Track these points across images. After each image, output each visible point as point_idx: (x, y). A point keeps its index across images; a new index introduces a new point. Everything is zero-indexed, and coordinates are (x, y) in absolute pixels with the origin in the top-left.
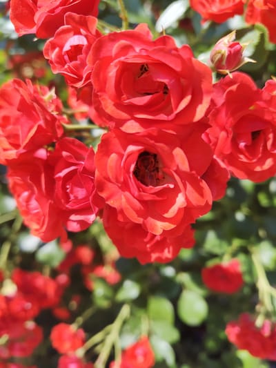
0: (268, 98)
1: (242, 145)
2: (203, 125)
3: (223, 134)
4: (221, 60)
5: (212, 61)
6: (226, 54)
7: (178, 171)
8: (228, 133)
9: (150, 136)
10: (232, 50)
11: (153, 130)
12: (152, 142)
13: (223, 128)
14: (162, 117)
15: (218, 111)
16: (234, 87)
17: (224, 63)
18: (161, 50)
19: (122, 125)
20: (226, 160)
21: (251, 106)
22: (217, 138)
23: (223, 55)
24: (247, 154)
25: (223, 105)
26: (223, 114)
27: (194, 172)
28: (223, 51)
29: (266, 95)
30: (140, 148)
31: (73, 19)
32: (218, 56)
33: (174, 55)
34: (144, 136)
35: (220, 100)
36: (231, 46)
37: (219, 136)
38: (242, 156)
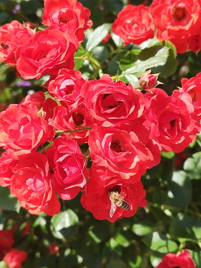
0: (175, 101)
1: (166, 130)
2: (142, 119)
3: (153, 125)
4: (145, 85)
5: (141, 85)
6: (148, 81)
7: (133, 143)
8: (155, 123)
9: (117, 127)
10: (151, 79)
11: (119, 124)
12: (119, 130)
13: (153, 121)
14: (123, 117)
15: (148, 111)
16: (154, 97)
17: (147, 86)
18: (119, 88)
19: (102, 124)
20: (157, 140)
21: (167, 106)
22: (150, 128)
23: (146, 82)
24: (169, 135)
25: (150, 107)
26: (151, 113)
27: (141, 142)
28: (146, 80)
29: (173, 100)
30: (113, 134)
31: (66, 71)
32: (144, 83)
33: (125, 89)
34: (114, 127)
35: (148, 105)
36: (150, 77)
37: (151, 126)
38: (166, 137)
